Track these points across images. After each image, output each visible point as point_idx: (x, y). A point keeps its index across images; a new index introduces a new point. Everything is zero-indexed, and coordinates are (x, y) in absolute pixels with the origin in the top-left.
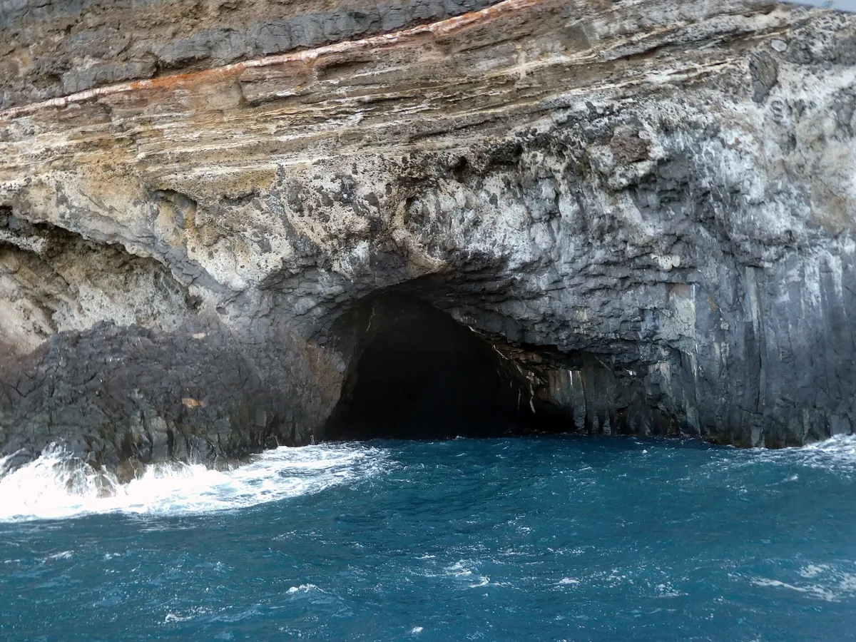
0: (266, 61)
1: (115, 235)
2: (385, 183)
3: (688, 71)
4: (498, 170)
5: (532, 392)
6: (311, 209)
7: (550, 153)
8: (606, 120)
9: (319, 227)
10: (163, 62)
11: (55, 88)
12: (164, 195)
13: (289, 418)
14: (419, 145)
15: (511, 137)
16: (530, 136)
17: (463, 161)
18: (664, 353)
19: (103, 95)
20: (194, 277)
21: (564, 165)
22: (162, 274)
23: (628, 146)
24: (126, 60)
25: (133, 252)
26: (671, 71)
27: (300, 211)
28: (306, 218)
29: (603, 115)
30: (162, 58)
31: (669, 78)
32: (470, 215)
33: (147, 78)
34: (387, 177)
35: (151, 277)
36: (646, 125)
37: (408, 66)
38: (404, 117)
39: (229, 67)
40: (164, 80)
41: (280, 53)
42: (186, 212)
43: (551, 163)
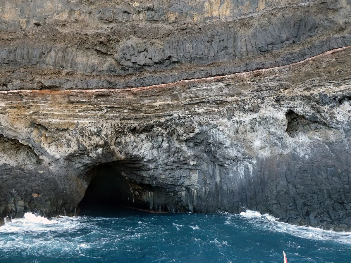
0: (78, 91)
1: (16, 136)
2: (111, 131)
3: (208, 110)
4: (145, 132)
5: (134, 197)
6: (86, 136)
7: (163, 129)
8: (183, 120)
9: (88, 142)
10: (44, 85)
11: (4, 88)
12: (37, 126)
13: (69, 202)
14: (123, 121)
15: (151, 123)
16: (158, 123)
17: (135, 128)
18: (184, 189)
19: (21, 92)
20: (42, 153)
21: (167, 132)
22: (30, 152)
23: (189, 128)
24: (32, 83)
25: (22, 143)
26: (203, 109)
27: (83, 136)
28: (84, 139)
29: (182, 119)
30: (44, 84)
31: (202, 111)
32: (135, 144)
33: (38, 90)
34: (112, 129)
35: (26, 153)
36: (195, 123)
37: (123, 99)
38: (119, 113)
39: (66, 91)
40: (43, 91)
41: (84, 89)
42: (43, 132)
43: (163, 131)
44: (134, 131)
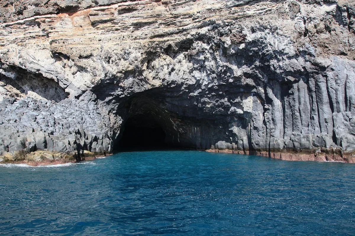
0: (99, 8)
1: (38, 70)
2: (141, 53)
3: (262, 10)
4: (182, 51)
5: (179, 136)
6: (113, 61)
7: (204, 43)
8: (229, 27)
9: (115, 67)
11: (20, 16)
12: (57, 56)
14: (154, 40)
15: (189, 36)
16: (197, 36)
17: (170, 46)
18: (236, 119)
19: (38, 18)
20: (67, 85)
21: (209, 47)
22: (58, 88)
23: (238, 36)
24: (47, 7)
25: (46, 76)
26: (255, 9)
27: (109, 62)
28: (110, 64)
29: (228, 26)
30: (60, 6)
31: (254, 12)
32: (171, 67)
33: (54, 13)
34: (142, 51)
36: (245, 28)
37: (152, 11)
39: (85, 10)
40: (60, 15)
41: (104, 5)
42: (66, 61)
43: (205, 46)
44: (169, 51)
